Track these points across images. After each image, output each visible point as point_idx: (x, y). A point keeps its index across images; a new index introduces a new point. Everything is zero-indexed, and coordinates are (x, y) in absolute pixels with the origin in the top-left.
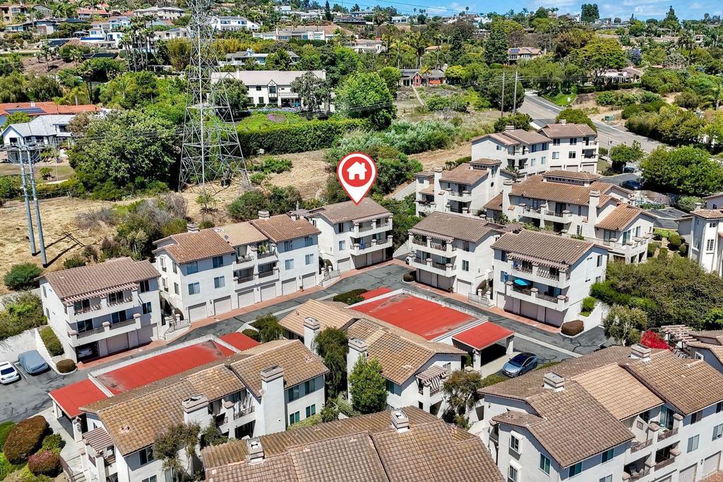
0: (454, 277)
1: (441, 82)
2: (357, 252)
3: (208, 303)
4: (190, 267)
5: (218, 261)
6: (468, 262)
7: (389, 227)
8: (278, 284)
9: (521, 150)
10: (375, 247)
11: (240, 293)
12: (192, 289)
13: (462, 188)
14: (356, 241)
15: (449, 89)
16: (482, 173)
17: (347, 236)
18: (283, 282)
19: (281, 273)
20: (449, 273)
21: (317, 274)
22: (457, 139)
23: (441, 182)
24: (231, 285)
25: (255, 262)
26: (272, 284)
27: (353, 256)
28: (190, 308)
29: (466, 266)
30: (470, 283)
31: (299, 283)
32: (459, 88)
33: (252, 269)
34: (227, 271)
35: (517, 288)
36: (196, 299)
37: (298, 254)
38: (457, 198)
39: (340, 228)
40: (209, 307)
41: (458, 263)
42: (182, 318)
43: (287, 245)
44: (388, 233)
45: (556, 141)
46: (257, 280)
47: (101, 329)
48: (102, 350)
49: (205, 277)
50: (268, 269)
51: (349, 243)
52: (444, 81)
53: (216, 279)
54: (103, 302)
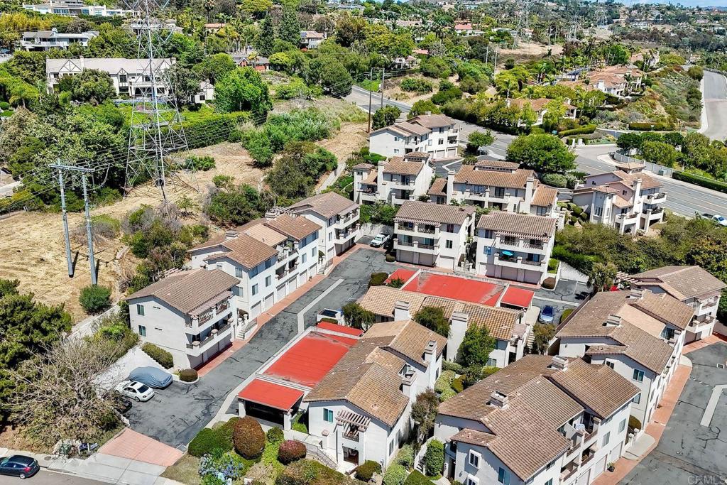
0: (437, 255)
1: (266, 69)
2: (342, 241)
4: (254, 271)
5: (268, 264)
7: (358, 217)
8: (298, 276)
9: (413, 140)
10: (349, 237)
11: (279, 288)
12: (254, 289)
13: (405, 179)
14: (341, 232)
16: (418, 165)
17: (333, 228)
18: (301, 275)
19: (300, 268)
21: (317, 265)
23: (384, 174)
24: (275, 282)
25: (287, 260)
26: (295, 277)
27: (335, 245)
28: (253, 307)
29: (449, 244)
30: (453, 258)
31: (309, 274)
32: (284, 74)
33: (285, 266)
34: (273, 270)
35: (504, 258)
36: (256, 299)
37: (308, 248)
38: (401, 187)
39: (330, 221)
40: (263, 303)
41: (442, 243)
42: (248, 317)
43: (304, 242)
46: (288, 275)
47: (211, 337)
48: (205, 357)
49: (260, 278)
50: (293, 264)
51: (334, 235)
52: (268, 67)
53: (266, 278)
54: (214, 311)
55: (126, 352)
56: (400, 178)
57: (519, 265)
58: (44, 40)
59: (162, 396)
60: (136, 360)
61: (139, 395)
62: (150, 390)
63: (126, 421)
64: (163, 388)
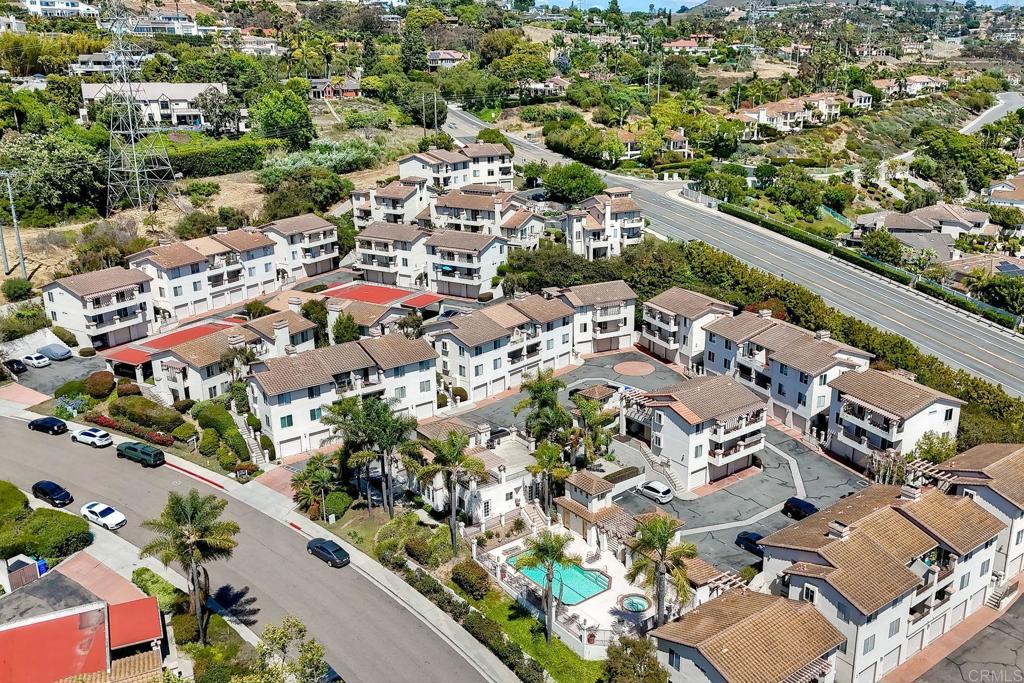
0: (396, 273)
1: (357, 95)
2: (309, 260)
3: (189, 304)
4: (175, 272)
5: (195, 268)
6: (406, 259)
7: (334, 238)
8: (244, 289)
9: (444, 169)
10: (324, 257)
11: (215, 295)
12: (176, 291)
13: (395, 203)
14: (307, 251)
15: (367, 102)
16: (411, 189)
17: (298, 247)
18: (248, 287)
19: (245, 279)
20: (392, 269)
21: (276, 281)
22: (383, 159)
23: (376, 198)
24: (207, 289)
25: (225, 269)
26: (238, 289)
27: (304, 264)
28: (176, 308)
29: (405, 262)
30: (409, 276)
31: (261, 288)
32: (377, 101)
33: (222, 275)
34: (203, 276)
35: (445, 273)
36: (180, 300)
37: (259, 263)
38: (391, 211)
39: (292, 240)
40: (190, 307)
41: (399, 261)
42: (170, 316)
43: (249, 255)
44: (333, 244)
45: (476, 160)
46: (226, 285)
47: (112, 322)
48: (112, 342)
49: (186, 281)
50: (235, 275)
51: (300, 253)
52: (360, 94)
53: (195, 283)
54: (114, 299)
55: (34, 331)
56: (391, 203)
57: (456, 279)
58: (99, 63)
59: (55, 365)
60: (45, 339)
61: (35, 362)
62: (47, 359)
63: (15, 377)
64: (61, 360)
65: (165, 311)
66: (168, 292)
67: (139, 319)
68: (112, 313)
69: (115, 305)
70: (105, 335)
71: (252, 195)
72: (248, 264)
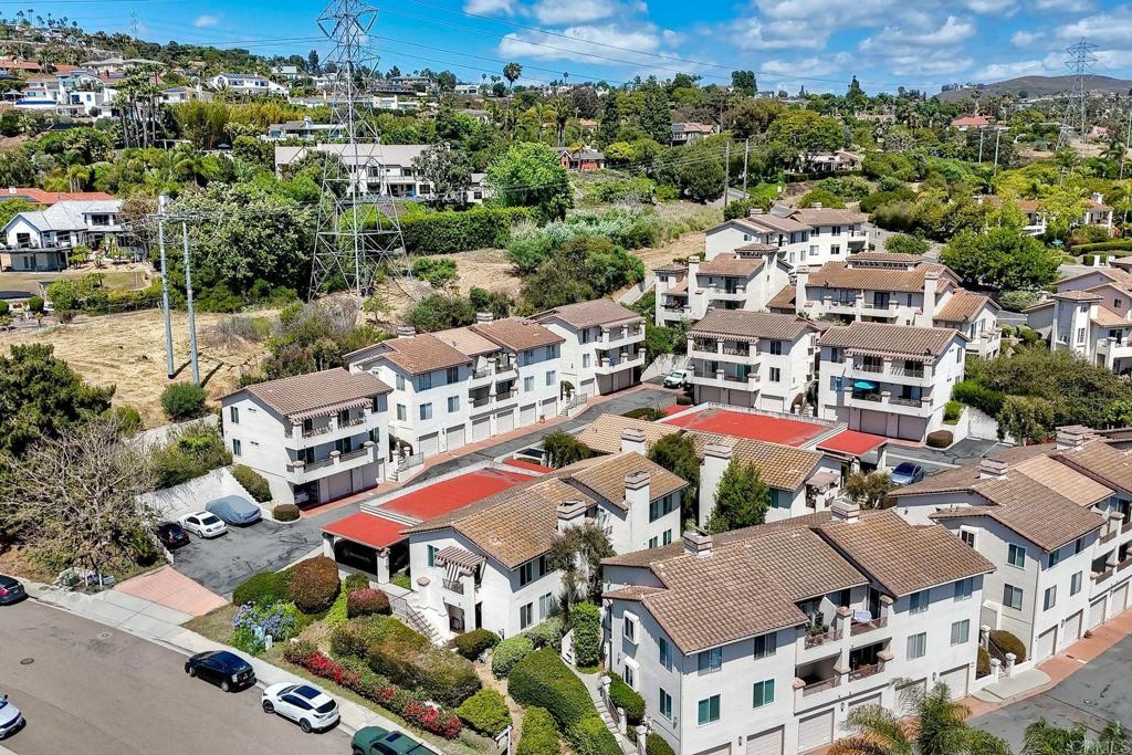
0: (756, 393)
1: (599, 166)
2: (606, 369)
3: (441, 433)
4: (423, 381)
5: (452, 376)
6: (778, 370)
7: (641, 337)
8: (517, 410)
9: (777, 240)
10: (626, 364)
11: (477, 420)
12: (424, 411)
13: (731, 283)
14: (602, 354)
15: (613, 175)
16: (756, 262)
17: (592, 347)
18: (523, 409)
19: (519, 397)
21: (559, 400)
23: (698, 276)
24: (467, 409)
25: (493, 379)
26: (508, 411)
27: (598, 375)
28: (422, 438)
29: (775, 375)
30: (782, 399)
31: (539, 410)
33: (487, 388)
34: (462, 388)
35: (860, 394)
36: (427, 427)
37: (538, 370)
38: (724, 296)
39: (585, 335)
40: (442, 438)
41: (764, 373)
42: (411, 454)
43: (528, 356)
44: (637, 347)
45: (816, 231)
46: (494, 404)
47: (328, 460)
48: (324, 495)
49: (438, 395)
50: (505, 388)
51: (594, 358)
52: (602, 165)
53: (450, 399)
54: (334, 422)
55: (205, 472)
56: (723, 283)
57: (884, 405)
59: (236, 535)
60: (221, 486)
61: (203, 527)
62: (221, 523)
63: (170, 556)
64: (243, 525)
65: (404, 444)
66: (412, 412)
67: (368, 458)
68: (327, 447)
69: (337, 433)
70: (315, 483)
71: (501, 277)
72: (525, 371)
